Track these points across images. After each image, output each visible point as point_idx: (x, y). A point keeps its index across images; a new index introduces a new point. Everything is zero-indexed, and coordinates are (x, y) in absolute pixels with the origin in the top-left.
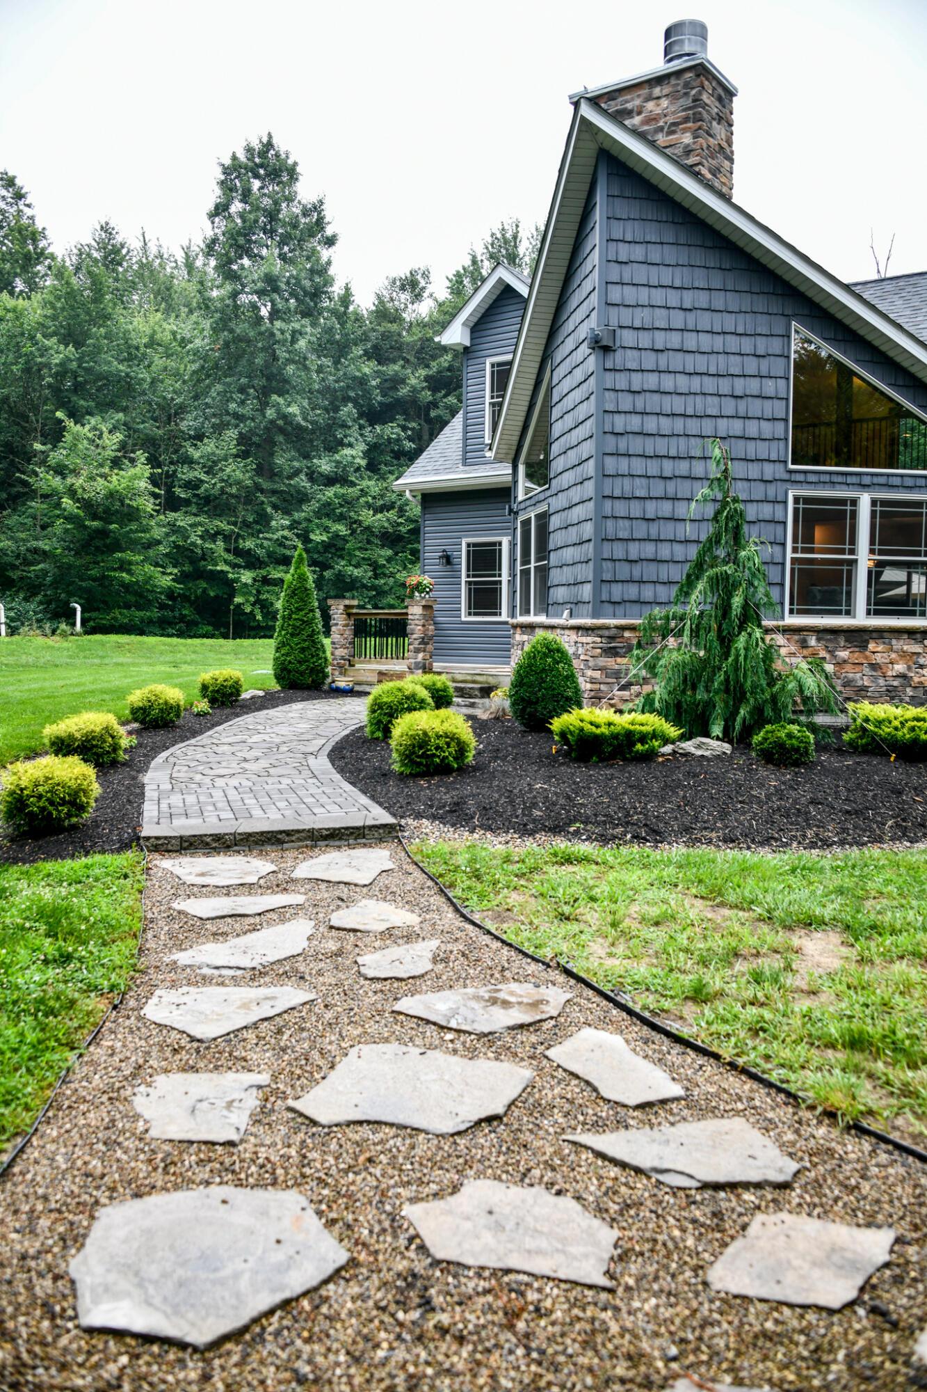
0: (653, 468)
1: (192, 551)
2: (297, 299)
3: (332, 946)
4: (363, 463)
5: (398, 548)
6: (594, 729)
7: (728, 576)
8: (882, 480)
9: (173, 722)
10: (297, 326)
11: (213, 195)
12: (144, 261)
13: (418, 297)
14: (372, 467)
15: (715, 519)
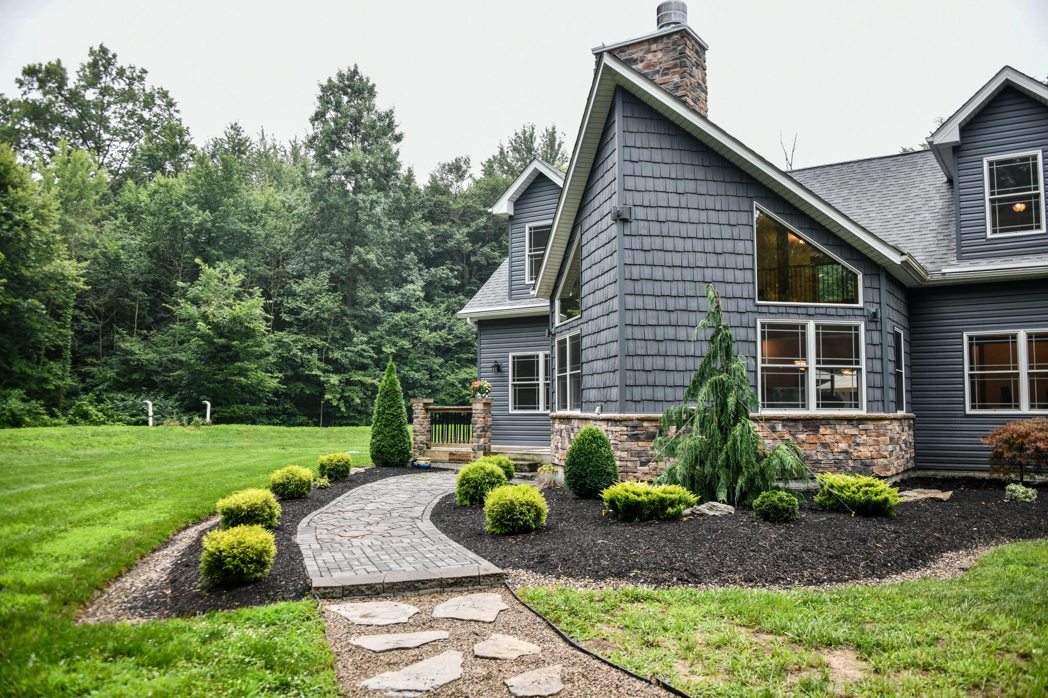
0: (660, 303)
1: (294, 361)
2: (374, 179)
3: (481, 671)
4: (422, 295)
5: (448, 358)
6: (636, 497)
7: (724, 382)
8: (822, 311)
9: (304, 493)
10: (375, 198)
11: (314, 106)
12: (262, 150)
13: (461, 177)
14: (429, 298)
15: (712, 341)
